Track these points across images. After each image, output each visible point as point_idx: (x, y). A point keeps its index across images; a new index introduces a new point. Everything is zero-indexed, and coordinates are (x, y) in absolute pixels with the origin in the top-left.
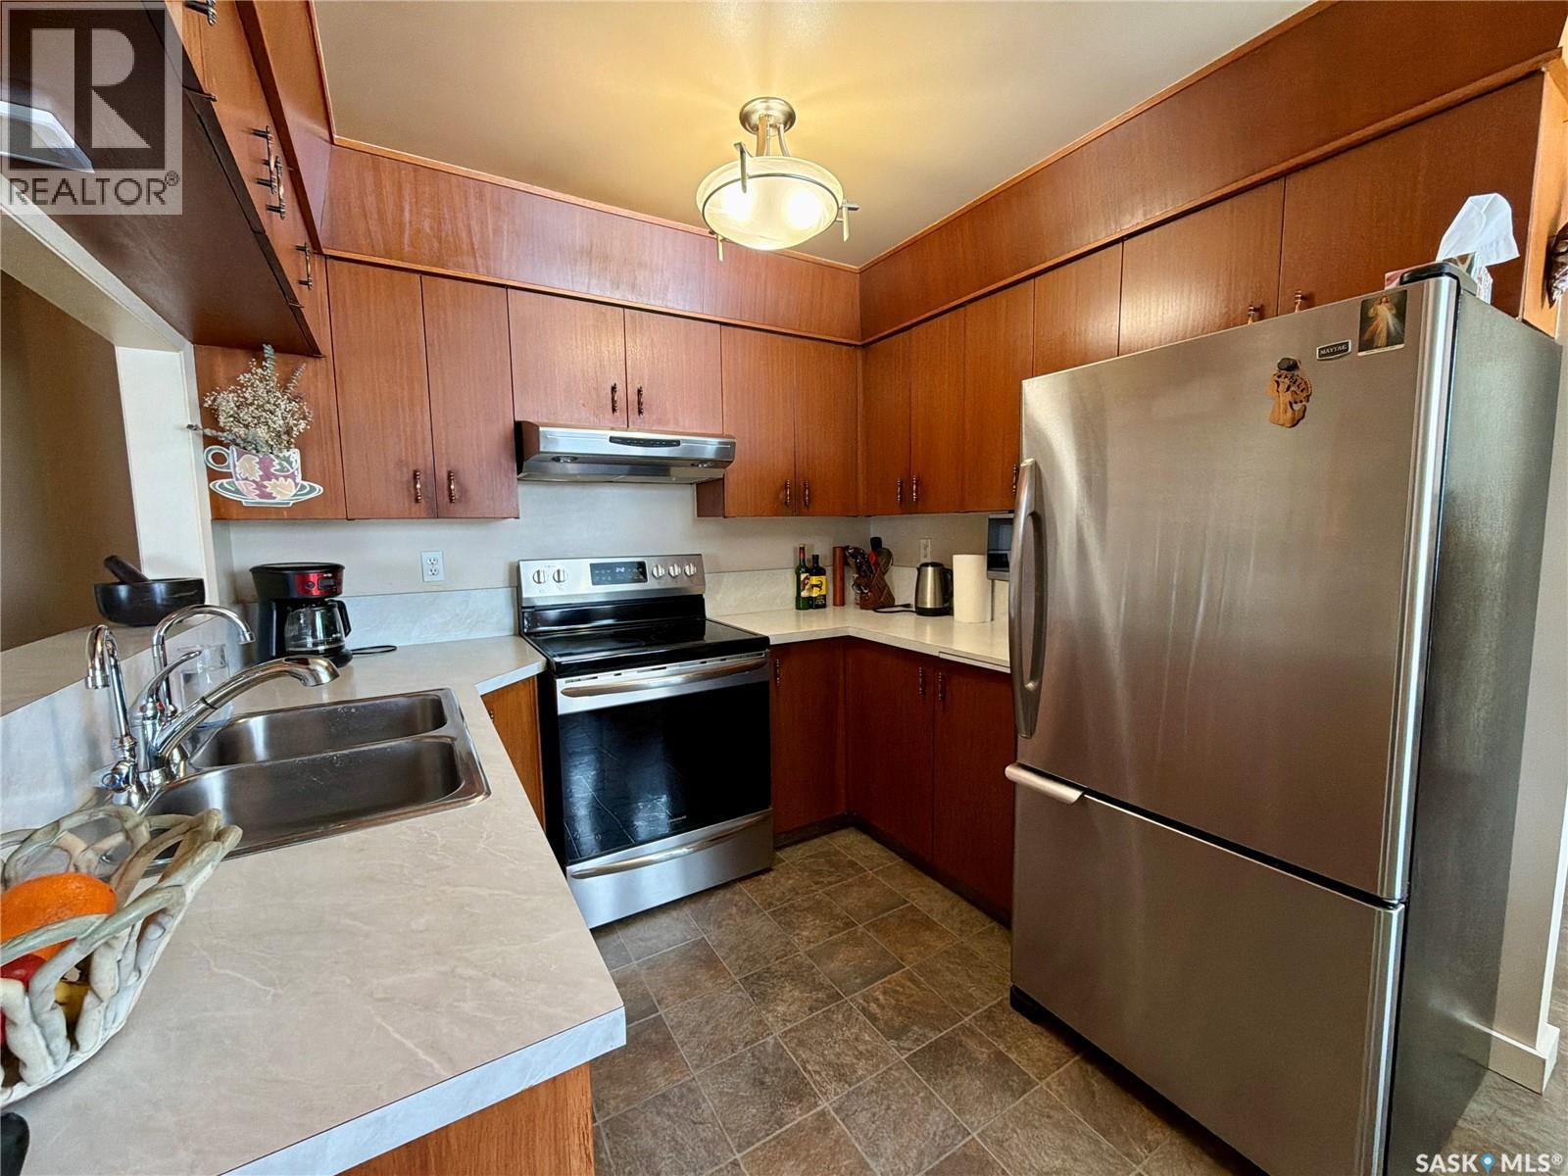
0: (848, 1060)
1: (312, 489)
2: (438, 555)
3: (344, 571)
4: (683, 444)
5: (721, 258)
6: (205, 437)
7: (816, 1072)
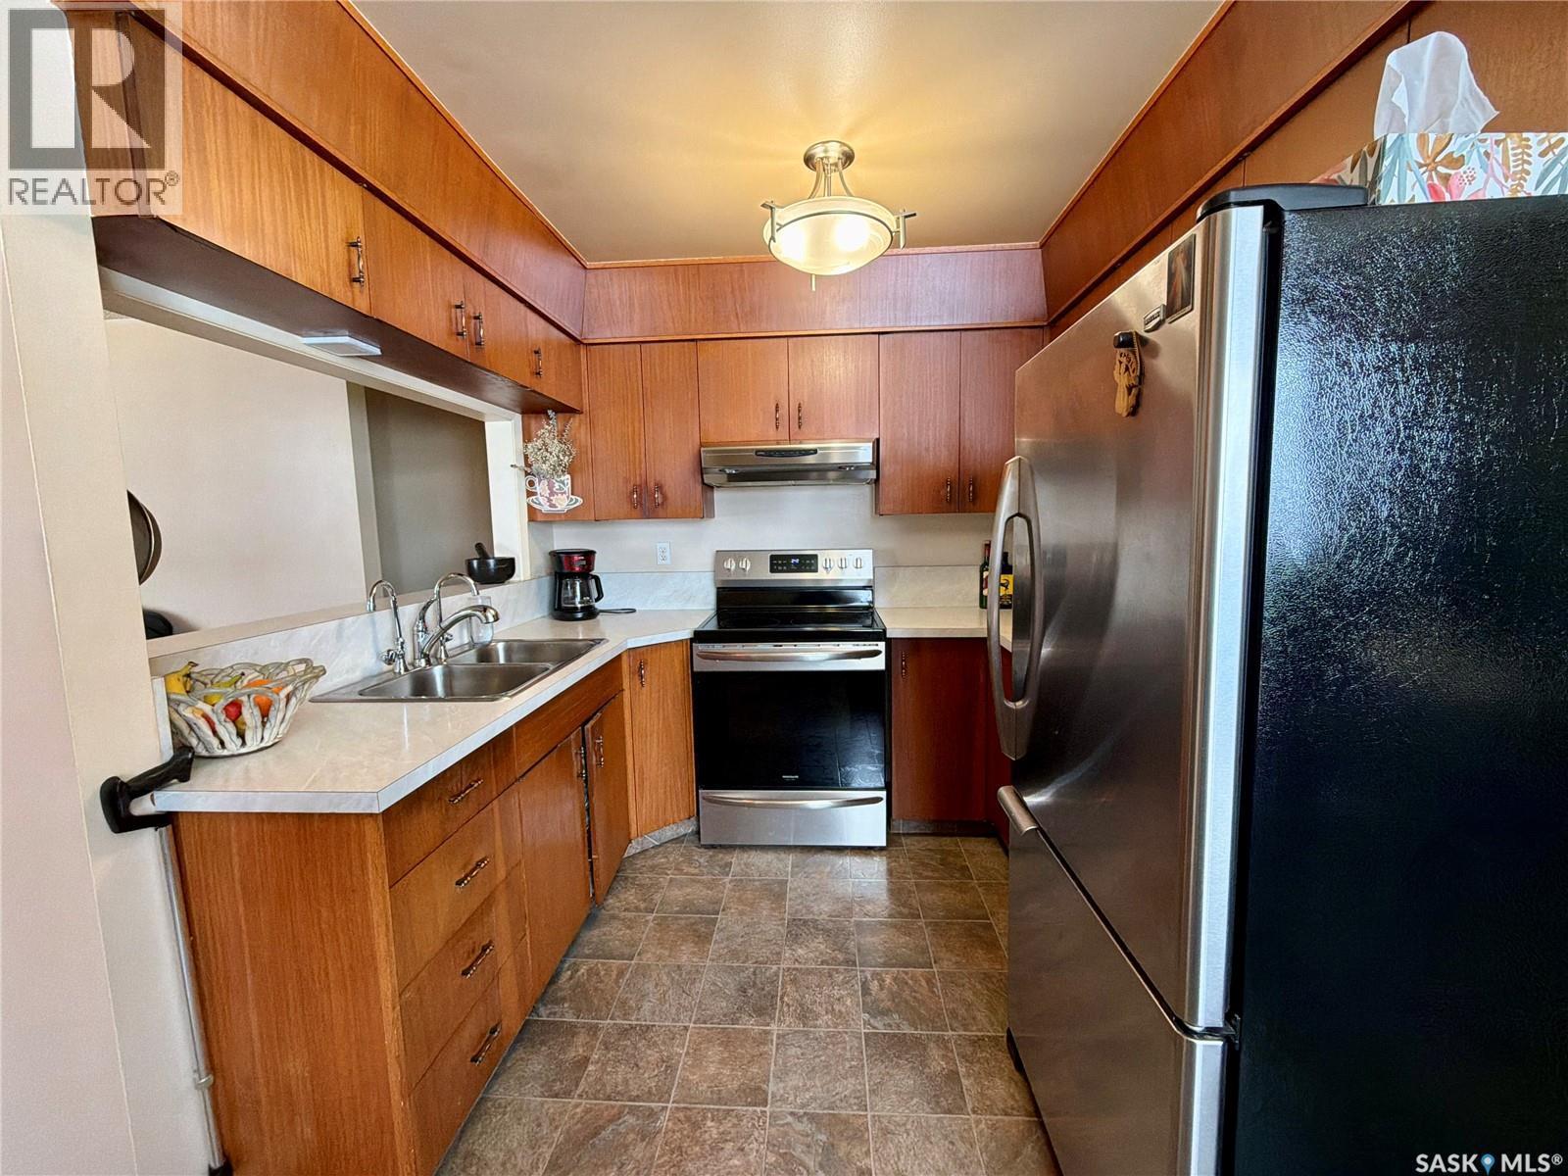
0: (817, 1009)
1: (577, 501)
2: (666, 545)
3: (596, 555)
4: (819, 452)
5: (814, 289)
6: (526, 472)
7: (788, 1005)
